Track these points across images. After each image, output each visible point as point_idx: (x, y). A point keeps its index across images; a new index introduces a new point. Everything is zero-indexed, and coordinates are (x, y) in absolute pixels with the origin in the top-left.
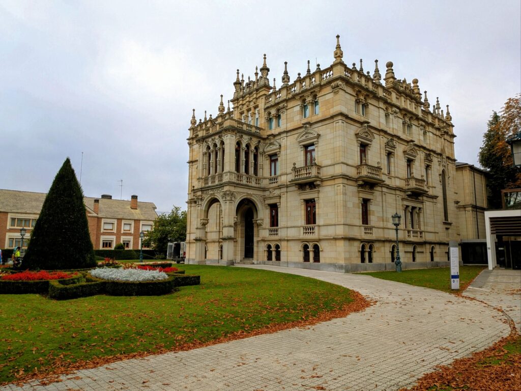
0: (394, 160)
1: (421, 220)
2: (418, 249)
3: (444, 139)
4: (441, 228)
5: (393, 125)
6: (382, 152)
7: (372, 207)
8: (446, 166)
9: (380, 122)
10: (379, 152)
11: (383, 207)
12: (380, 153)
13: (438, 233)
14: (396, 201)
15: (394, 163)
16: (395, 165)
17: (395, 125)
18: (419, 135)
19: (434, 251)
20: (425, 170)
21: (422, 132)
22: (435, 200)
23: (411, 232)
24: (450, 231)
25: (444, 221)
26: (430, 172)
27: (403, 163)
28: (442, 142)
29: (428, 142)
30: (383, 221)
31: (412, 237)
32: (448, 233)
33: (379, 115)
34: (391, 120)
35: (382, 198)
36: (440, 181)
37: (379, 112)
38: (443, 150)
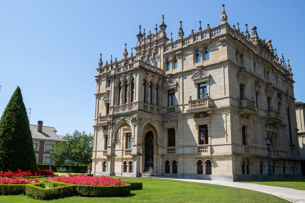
0: (260, 97)
1: (277, 143)
2: (276, 165)
3: (288, 84)
4: (288, 148)
5: (258, 72)
6: (253, 91)
7: (248, 132)
8: (290, 104)
9: (251, 69)
10: (251, 90)
11: (254, 132)
12: (252, 92)
13: (287, 152)
14: (262, 128)
15: (260, 99)
16: (260, 100)
17: (260, 72)
18: (273, 79)
19: (285, 166)
20: (278, 105)
21: (275, 78)
22: (284, 128)
23: (272, 151)
24: (294, 151)
25: (290, 144)
26: (280, 107)
27: (265, 99)
28: (286, 86)
29: (279, 86)
30: (255, 143)
31: (272, 155)
32: (293, 153)
33: (250, 64)
34: (257, 68)
35: (254, 125)
36: (287, 114)
37: (250, 62)
38: (287, 91)
